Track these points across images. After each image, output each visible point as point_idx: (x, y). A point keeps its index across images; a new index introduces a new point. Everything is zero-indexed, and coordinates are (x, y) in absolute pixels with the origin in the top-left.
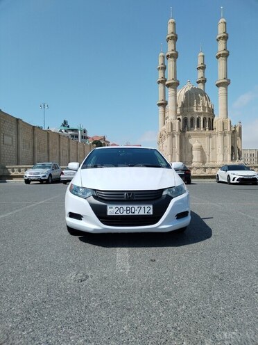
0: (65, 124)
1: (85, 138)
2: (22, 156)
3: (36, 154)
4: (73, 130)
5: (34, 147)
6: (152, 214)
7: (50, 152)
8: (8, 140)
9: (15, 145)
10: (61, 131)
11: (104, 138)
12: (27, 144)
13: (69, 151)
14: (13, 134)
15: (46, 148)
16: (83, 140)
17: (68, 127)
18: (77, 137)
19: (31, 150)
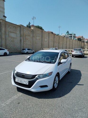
0: (68, 32)
1: (75, 37)
2: (50, 45)
3: (55, 44)
4: (70, 34)
5: (54, 42)
6: (28, 84)
7: (60, 43)
8: (46, 40)
9: (48, 41)
10: (66, 35)
11: (82, 37)
12: (52, 41)
13: (67, 42)
14: (48, 37)
15: (58, 42)
16: (74, 38)
17: (69, 33)
18: (72, 37)
19: (53, 43)
